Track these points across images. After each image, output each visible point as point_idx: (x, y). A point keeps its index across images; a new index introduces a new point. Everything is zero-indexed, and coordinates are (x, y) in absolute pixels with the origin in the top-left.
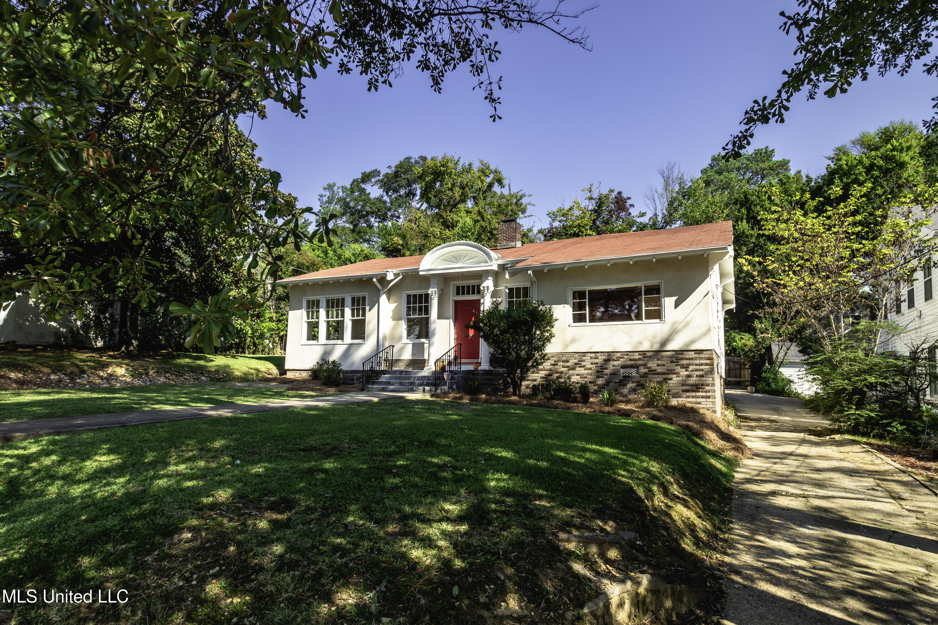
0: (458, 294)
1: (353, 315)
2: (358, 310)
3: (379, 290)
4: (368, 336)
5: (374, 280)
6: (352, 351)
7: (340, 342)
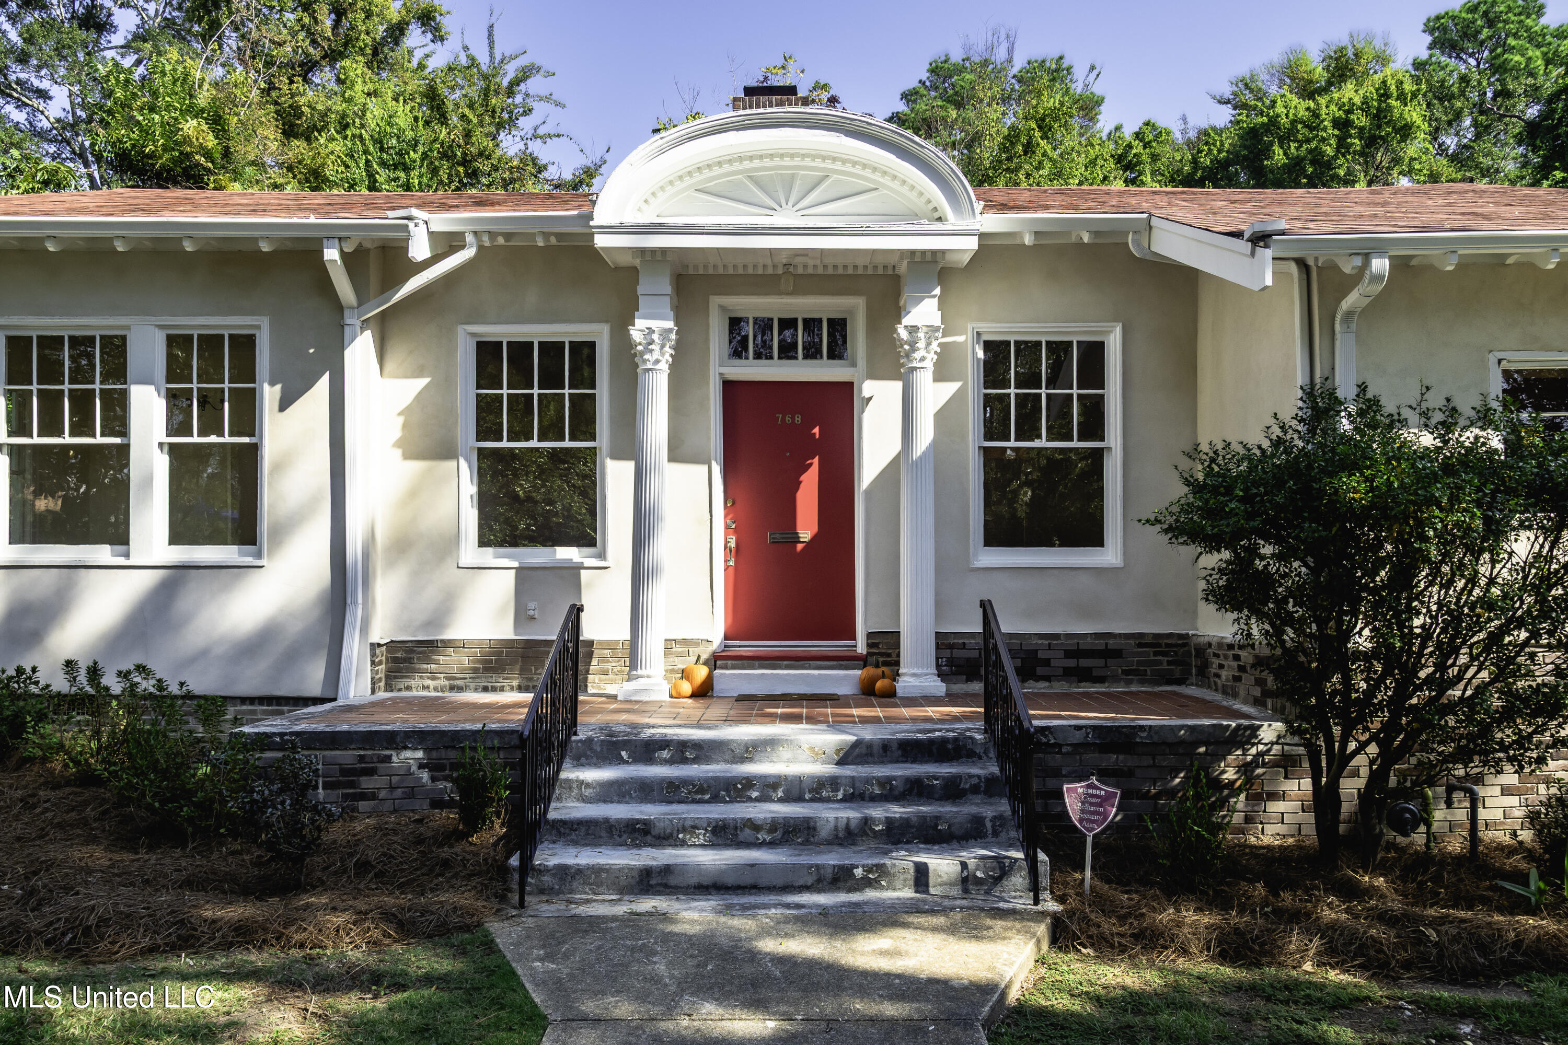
0: (738, 351)
1: (177, 426)
2: (210, 402)
3: (339, 307)
4: (281, 532)
5: (331, 254)
6: (185, 602)
7: (103, 553)
